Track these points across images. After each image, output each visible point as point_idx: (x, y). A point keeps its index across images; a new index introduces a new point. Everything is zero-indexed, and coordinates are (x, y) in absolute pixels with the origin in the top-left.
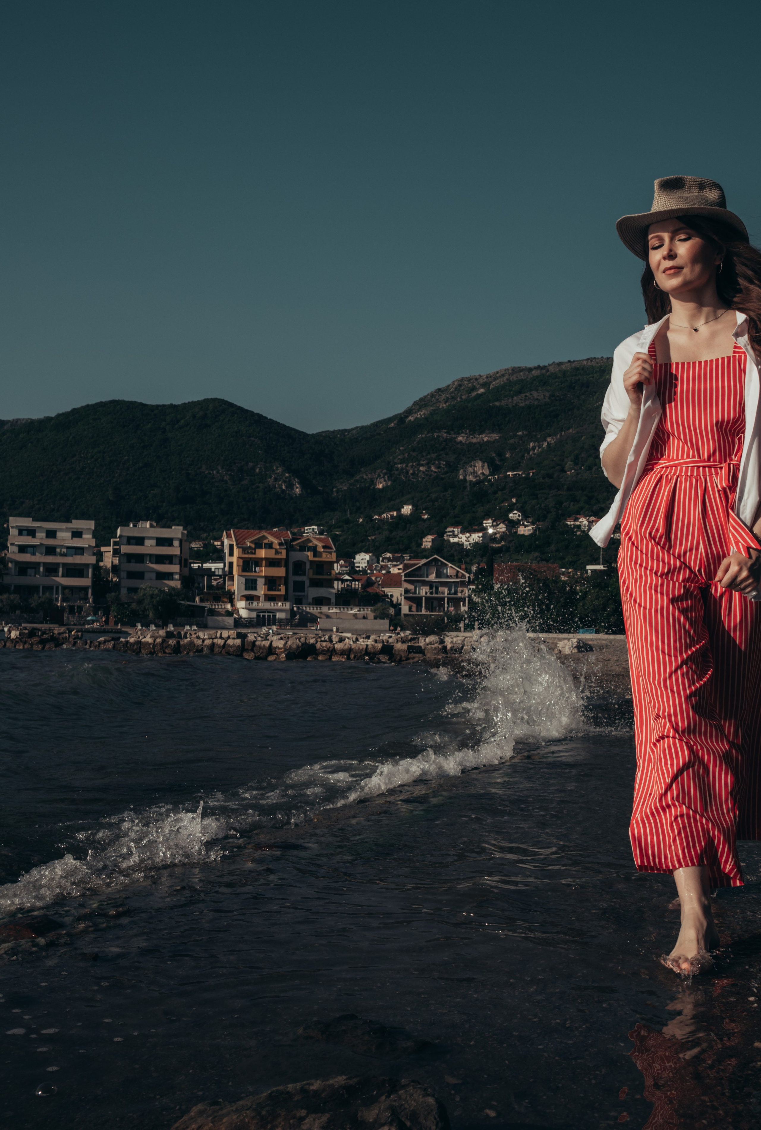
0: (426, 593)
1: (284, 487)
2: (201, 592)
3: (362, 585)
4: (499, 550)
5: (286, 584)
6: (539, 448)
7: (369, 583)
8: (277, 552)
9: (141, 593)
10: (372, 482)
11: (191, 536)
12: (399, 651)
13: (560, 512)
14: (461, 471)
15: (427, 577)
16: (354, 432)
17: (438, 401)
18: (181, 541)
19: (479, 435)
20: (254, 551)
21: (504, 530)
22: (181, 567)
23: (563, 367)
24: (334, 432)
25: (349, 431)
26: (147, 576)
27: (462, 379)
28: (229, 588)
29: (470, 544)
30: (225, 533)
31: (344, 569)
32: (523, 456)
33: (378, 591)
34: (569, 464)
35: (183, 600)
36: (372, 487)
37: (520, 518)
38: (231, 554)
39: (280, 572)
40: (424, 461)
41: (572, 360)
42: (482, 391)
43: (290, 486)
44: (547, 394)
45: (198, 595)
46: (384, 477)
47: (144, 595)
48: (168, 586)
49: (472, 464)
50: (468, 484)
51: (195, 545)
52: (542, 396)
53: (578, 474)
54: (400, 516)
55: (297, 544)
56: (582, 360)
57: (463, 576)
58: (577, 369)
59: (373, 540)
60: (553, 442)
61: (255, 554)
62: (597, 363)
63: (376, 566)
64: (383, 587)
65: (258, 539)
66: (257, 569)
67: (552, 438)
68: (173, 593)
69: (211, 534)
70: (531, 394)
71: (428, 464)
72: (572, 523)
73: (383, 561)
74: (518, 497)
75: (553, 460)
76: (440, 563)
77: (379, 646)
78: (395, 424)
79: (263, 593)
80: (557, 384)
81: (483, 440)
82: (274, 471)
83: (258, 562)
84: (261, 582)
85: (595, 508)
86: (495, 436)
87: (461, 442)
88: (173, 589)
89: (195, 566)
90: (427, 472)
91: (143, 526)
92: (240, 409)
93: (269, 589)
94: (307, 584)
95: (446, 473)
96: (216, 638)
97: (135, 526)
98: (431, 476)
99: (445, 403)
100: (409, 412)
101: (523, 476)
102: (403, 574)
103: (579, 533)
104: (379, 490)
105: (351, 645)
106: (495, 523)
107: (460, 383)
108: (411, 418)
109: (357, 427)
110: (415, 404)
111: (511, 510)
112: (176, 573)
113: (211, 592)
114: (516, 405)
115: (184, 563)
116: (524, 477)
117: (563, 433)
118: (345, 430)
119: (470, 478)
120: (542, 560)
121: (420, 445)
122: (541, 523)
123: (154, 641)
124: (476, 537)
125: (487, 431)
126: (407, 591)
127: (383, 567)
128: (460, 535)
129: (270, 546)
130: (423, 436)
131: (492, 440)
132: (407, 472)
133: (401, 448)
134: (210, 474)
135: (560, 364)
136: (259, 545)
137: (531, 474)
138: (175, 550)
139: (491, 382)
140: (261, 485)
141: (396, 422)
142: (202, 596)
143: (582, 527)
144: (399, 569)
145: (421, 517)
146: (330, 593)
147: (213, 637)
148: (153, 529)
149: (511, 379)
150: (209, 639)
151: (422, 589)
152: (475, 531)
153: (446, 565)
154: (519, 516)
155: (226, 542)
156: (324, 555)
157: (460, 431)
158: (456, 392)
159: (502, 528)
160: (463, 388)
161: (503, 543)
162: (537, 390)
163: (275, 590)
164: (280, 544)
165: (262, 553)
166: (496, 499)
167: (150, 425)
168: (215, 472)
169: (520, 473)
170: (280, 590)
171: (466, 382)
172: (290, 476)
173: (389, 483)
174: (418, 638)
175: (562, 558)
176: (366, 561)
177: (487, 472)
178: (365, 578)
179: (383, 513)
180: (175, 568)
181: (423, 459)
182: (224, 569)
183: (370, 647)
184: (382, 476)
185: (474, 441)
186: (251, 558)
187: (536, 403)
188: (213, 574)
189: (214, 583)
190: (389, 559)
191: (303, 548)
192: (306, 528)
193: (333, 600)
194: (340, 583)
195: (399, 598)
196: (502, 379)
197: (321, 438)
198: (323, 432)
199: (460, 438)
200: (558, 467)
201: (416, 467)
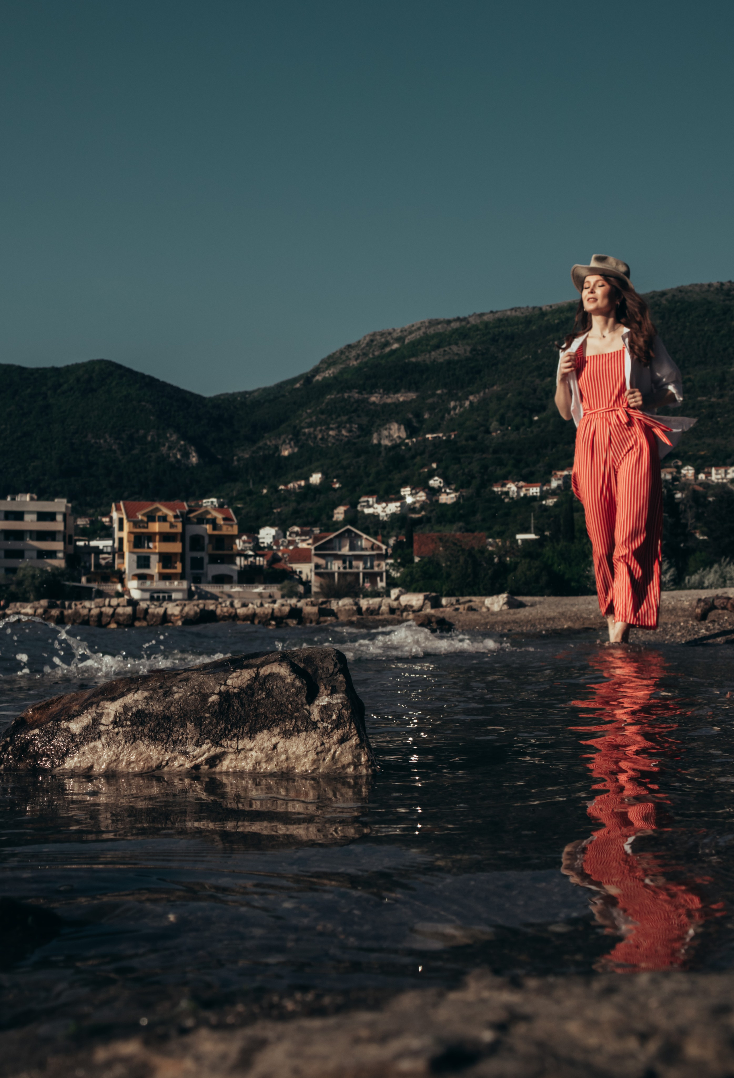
0: (339, 568)
1: (179, 456)
2: (87, 571)
3: (267, 561)
4: (419, 522)
5: (183, 561)
6: (461, 407)
7: (275, 559)
8: (172, 526)
9: (20, 574)
10: (277, 449)
11: (76, 512)
12: (309, 614)
13: (486, 477)
14: (375, 435)
15: (340, 549)
16: (256, 394)
17: (348, 358)
18: (65, 515)
19: (394, 394)
20: (146, 525)
21: (424, 498)
22: (65, 544)
23: (485, 318)
24: (233, 394)
25: (250, 393)
26: (27, 554)
27: (374, 334)
28: (120, 566)
29: (387, 515)
30: (113, 505)
31: (247, 545)
32: (443, 417)
33: (285, 567)
34: (494, 424)
35: (68, 580)
36: (276, 455)
37: (442, 485)
38: (121, 529)
39: (176, 547)
40: (333, 424)
41: (494, 310)
42: (396, 346)
43: (186, 455)
44: (468, 348)
45: (85, 575)
46: (289, 443)
47: (24, 575)
48: (50, 565)
49: (387, 426)
50: (383, 449)
51: (82, 522)
52: (463, 351)
53: (504, 435)
54: (309, 486)
55: (194, 517)
56: (506, 311)
57: (379, 548)
58: (500, 320)
59: (279, 513)
60: (476, 400)
61: (147, 528)
62: (522, 313)
63: (283, 542)
64: (291, 563)
65: (151, 511)
66: (151, 545)
67: (475, 397)
68: (56, 572)
69: (98, 510)
70: (450, 349)
71: (339, 428)
72: (499, 489)
73: (290, 536)
74: (439, 462)
75: (476, 421)
76: (353, 535)
77: (287, 609)
78: (301, 385)
79: (156, 571)
80: (479, 337)
81: (399, 400)
82: (167, 438)
83: (150, 537)
84: (154, 560)
85: (525, 471)
86: (412, 395)
87: (374, 403)
88: (57, 568)
89: (81, 544)
90: (337, 437)
91: (23, 499)
92: (130, 371)
93: (164, 567)
94: (206, 560)
95: (359, 437)
96: (104, 606)
97: (13, 499)
98: (341, 440)
99: (356, 360)
100: (316, 371)
101: (444, 438)
102: (313, 548)
103: (507, 500)
104: (285, 458)
105: (254, 609)
106: (414, 492)
107: (372, 338)
108: (318, 378)
109: (259, 389)
110: (323, 362)
111: (431, 476)
112: (60, 551)
113: (99, 571)
114: (434, 361)
115: (69, 540)
116: (445, 440)
117: (487, 390)
118: (246, 393)
119: (386, 442)
120: (467, 531)
121: (329, 407)
122: (464, 490)
123: (35, 612)
124: (393, 507)
125: (403, 390)
126: (317, 566)
127: (290, 543)
128: (376, 506)
129: (164, 519)
130: (333, 397)
131: (409, 399)
132: (316, 437)
133: (309, 411)
134: (96, 443)
135: (481, 315)
136: (151, 518)
137: (453, 436)
138: (58, 525)
139: (406, 336)
140: (154, 455)
141: (302, 382)
142: (89, 576)
143: (511, 494)
144: (308, 544)
145: (331, 486)
146: (233, 570)
147: (101, 605)
148: (34, 503)
149: (428, 332)
150: (96, 607)
151: (334, 564)
152: (392, 500)
153: (360, 537)
154: (440, 482)
155: (115, 515)
156: (224, 528)
157: (373, 391)
158: (368, 348)
159: (422, 496)
160: (375, 343)
161: (423, 513)
162: (457, 344)
163: (170, 568)
164: (176, 517)
165: (156, 527)
166: (414, 465)
167: (29, 390)
168: (102, 441)
169: (441, 435)
170: (175, 568)
171: (378, 337)
172: (185, 445)
173: (296, 450)
174: (330, 602)
175: (489, 529)
176: (271, 536)
177: (403, 435)
178: (270, 553)
179: (290, 482)
180: (58, 546)
181: (333, 422)
182: (113, 547)
183: (276, 610)
184: (287, 441)
185: (389, 401)
186: (143, 533)
187: (456, 358)
188: (102, 552)
189: (103, 562)
190: (297, 534)
191: (201, 520)
192: (204, 501)
193: (235, 578)
194: (243, 559)
195: (309, 574)
196: (418, 333)
197: (220, 402)
198: (222, 395)
199: (373, 399)
200: (482, 428)
201: (324, 432)
